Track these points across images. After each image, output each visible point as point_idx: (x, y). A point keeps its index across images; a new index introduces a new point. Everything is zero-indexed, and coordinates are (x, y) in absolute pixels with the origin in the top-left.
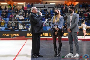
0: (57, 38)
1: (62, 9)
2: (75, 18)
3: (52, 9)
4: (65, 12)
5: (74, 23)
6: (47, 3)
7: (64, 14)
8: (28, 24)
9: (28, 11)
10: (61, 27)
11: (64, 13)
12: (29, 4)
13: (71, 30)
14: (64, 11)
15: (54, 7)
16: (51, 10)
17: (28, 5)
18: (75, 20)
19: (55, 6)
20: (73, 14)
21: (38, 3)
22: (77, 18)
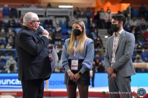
0: (77, 90)
1: (89, 21)
2: (125, 43)
3: (64, 20)
4: (96, 28)
5: (123, 54)
6: (52, 5)
7: (93, 33)
8: (5, 56)
9: (4, 23)
10: (90, 64)
11: (94, 31)
12: (6, 6)
13: (115, 71)
14: (94, 25)
15: (68, 14)
16: (61, 23)
17: (4, 9)
18: (125, 48)
19: (71, 12)
20: (120, 32)
21: (30, 6)
22: (130, 42)
